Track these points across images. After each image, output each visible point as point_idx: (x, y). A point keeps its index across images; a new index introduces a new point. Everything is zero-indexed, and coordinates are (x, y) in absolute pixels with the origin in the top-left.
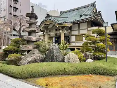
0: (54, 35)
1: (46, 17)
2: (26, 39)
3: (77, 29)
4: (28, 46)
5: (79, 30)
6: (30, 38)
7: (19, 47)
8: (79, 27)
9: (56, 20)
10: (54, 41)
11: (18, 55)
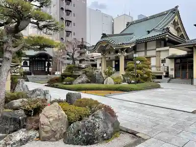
0: (114, 58)
1: (102, 37)
2: (77, 66)
3: (144, 50)
4: (79, 72)
5: (146, 50)
6: (80, 65)
7: (72, 73)
8: (146, 47)
9: (113, 41)
10: (114, 66)
11: (72, 79)
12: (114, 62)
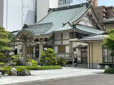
5: (62, 40)
9: (33, 32)
12: (34, 48)
